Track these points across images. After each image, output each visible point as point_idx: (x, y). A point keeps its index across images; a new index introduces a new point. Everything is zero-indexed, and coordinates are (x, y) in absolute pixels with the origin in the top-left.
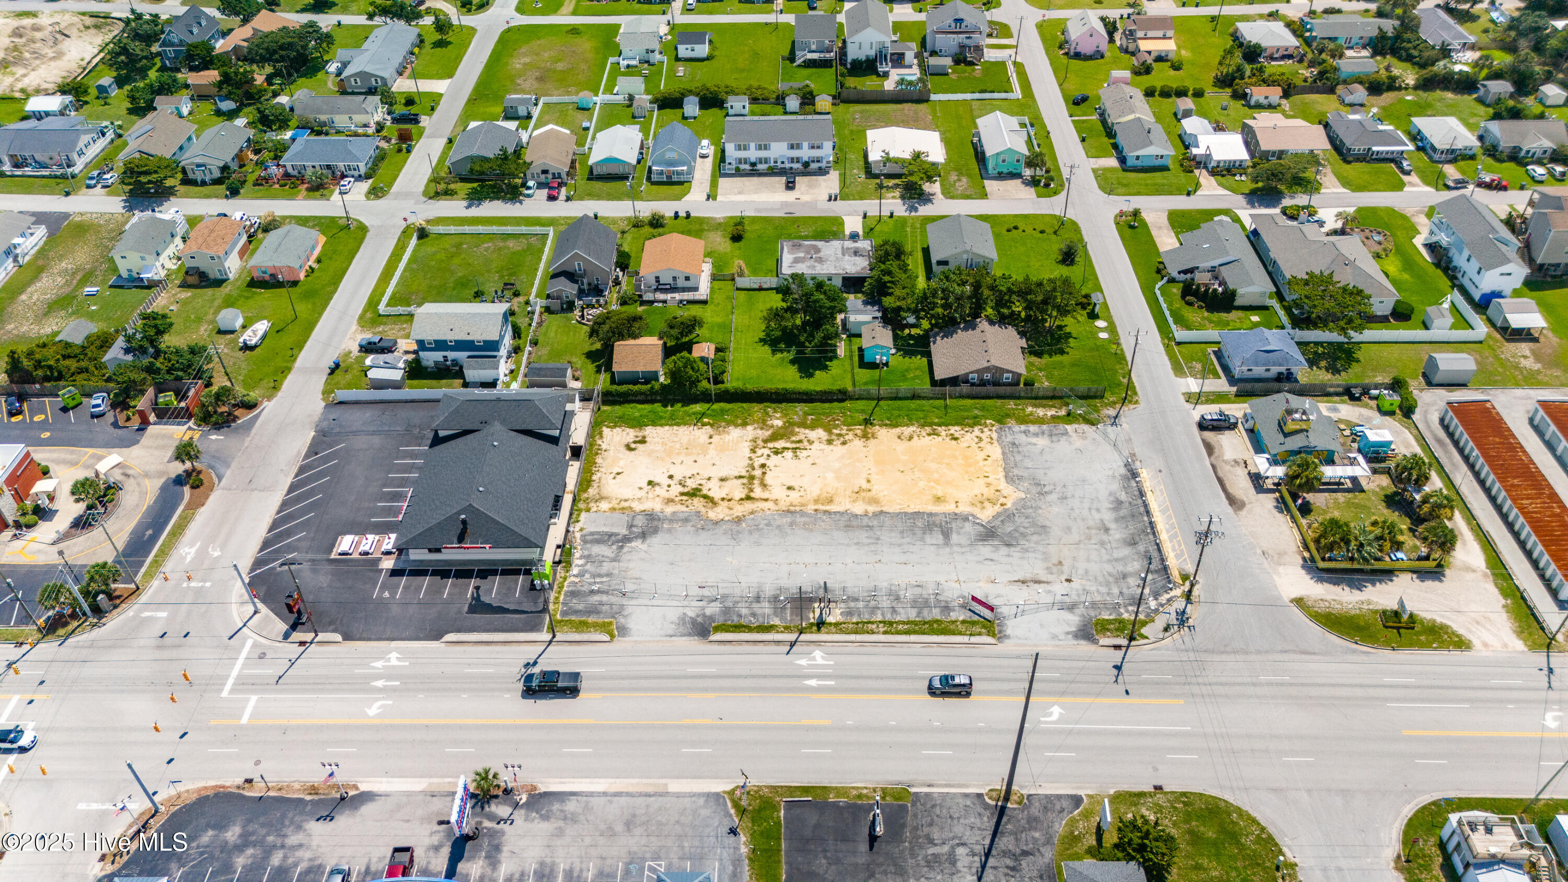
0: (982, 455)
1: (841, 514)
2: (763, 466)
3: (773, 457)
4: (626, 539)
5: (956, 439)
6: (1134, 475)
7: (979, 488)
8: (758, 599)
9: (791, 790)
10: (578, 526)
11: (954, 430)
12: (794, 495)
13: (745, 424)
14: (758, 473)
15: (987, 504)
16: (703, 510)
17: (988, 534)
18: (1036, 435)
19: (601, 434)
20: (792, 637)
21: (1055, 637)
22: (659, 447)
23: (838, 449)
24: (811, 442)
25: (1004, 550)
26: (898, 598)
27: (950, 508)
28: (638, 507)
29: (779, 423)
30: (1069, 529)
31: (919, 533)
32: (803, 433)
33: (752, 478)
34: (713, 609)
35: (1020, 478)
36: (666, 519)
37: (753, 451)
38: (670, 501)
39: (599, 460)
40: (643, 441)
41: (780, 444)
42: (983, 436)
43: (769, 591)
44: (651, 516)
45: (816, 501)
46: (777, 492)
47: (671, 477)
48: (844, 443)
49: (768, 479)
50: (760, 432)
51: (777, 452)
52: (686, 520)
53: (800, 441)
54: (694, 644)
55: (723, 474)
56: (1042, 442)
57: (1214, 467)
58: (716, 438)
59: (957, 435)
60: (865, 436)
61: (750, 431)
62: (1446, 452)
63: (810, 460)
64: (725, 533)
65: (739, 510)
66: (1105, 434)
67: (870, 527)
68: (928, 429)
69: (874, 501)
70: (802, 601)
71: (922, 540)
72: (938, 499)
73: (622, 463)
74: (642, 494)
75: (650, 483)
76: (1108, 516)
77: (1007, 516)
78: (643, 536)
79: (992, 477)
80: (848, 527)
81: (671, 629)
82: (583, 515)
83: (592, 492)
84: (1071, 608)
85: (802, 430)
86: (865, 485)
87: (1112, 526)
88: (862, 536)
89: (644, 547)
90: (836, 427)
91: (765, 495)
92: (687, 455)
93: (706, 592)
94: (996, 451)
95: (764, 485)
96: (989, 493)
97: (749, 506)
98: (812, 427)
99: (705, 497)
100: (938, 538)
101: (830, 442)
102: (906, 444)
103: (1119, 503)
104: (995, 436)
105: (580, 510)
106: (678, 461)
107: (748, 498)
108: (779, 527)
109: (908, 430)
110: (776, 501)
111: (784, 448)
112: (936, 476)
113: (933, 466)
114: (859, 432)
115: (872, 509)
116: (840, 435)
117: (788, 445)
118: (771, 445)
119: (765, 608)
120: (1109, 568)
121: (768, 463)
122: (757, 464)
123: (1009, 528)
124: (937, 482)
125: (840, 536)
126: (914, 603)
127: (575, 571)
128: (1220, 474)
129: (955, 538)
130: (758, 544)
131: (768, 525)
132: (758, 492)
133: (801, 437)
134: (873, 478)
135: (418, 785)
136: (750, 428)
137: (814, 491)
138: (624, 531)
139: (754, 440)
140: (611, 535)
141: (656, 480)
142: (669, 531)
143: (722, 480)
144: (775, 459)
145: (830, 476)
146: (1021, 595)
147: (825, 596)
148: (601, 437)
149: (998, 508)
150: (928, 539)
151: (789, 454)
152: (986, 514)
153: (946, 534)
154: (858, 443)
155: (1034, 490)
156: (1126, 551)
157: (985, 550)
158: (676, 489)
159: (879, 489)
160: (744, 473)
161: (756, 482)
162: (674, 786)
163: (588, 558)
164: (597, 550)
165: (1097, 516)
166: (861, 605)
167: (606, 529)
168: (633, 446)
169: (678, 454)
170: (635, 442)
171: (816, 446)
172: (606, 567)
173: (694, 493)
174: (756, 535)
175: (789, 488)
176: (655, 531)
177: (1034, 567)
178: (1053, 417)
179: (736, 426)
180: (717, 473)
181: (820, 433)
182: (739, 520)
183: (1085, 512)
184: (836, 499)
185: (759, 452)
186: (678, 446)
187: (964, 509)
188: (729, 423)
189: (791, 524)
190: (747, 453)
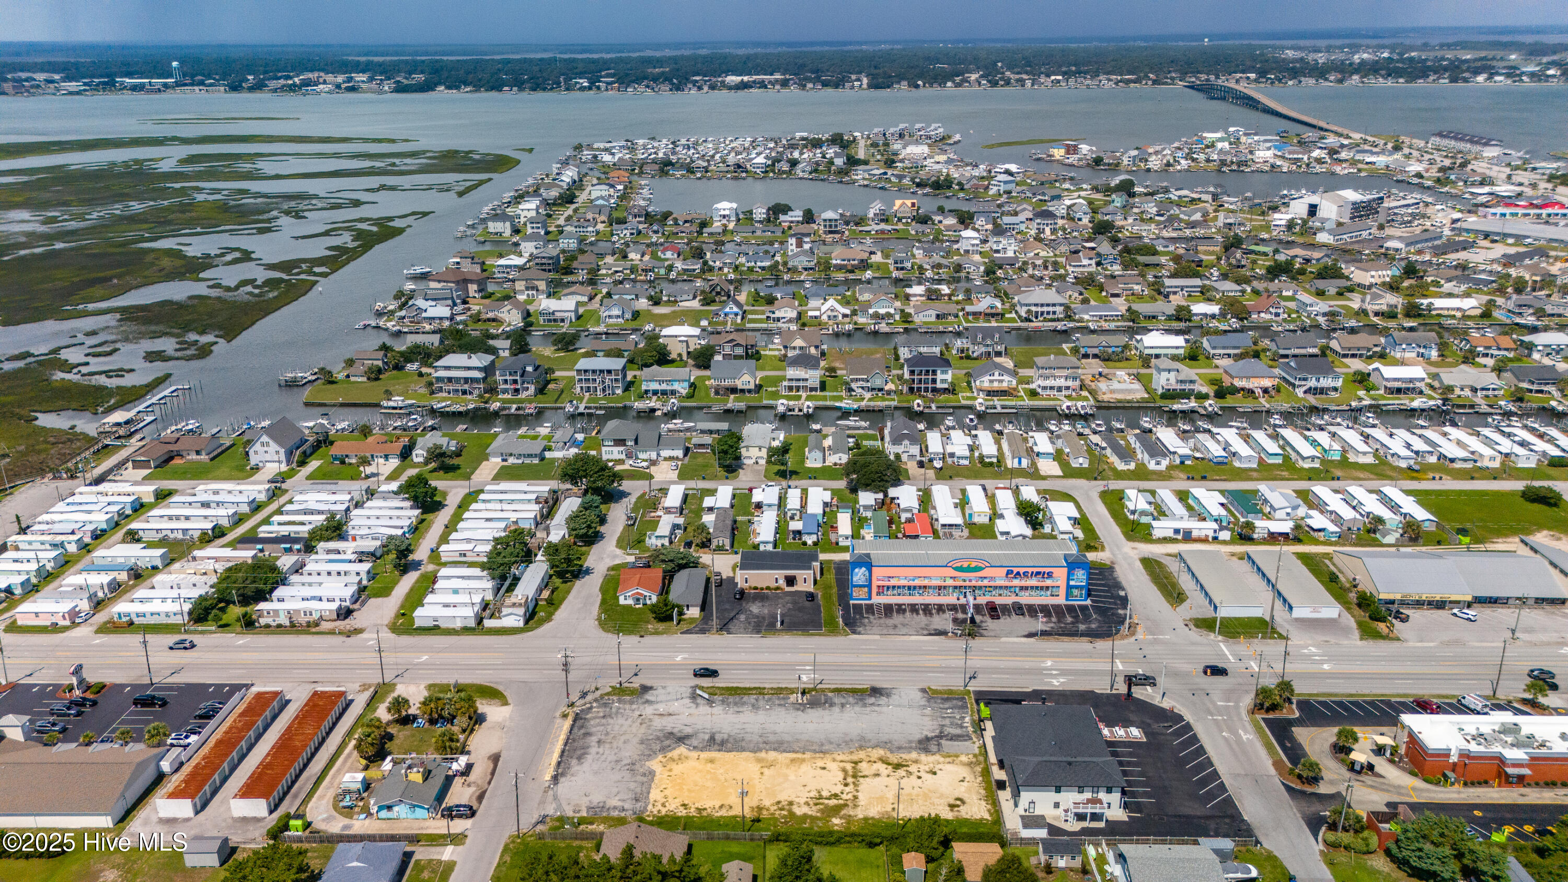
0: (666, 792)
1: (785, 751)
2: (846, 785)
3: (838, 792)
4: (940, 736)
5: (684, 805)
6: (555, 779)
7: (677, 769)
8: (843, 705)
9: (820, 635)
10: (977, 744)
11: (682, 812)
12: (820, 763)
13: (866, 819)
14: (850, 780)
15: (676, 757)
16: (889, 754)
17: (682, 739)
18: (615, 808)
19: (991, 815)
20: (820, 686)
21: (664, 688)
22: (937, 801)
23: (784, 797)
24: (807, 804)
25: (675, 731)
26: (753, 706)
27: (705, 755)
28: (937, 757)
29: (836, 821)
30: (625, 742)
31: (731, 740)
32: (812, 811)
33: (854, 776)
34: (872, 700)
35: (644, 775)
36: (915, 749)
37: (856, 797)
38: (916, 762)
39: (983, 792)
40: (952, 807)
41: (833, 802)
42: (660, 807)
43: (836, 709)
44: (927, 751)
45: (803, 760)
46: (833, 767)
47: (919, 777)
48: (779, 802)
49: (841, 775)
50: (851, 813)
51: (836, 796)
52: (899, 748)
53: (816, 804)
54: (878, 685)
55: (877, 779)
56: (614, 802)
57: (489, 783)
58: (889, 808)
59: (682, 809)
60: (760, 809)
61: (860, 814)
62: (301, 788)
63: (807, 789)
64: (869, 741)
65: (862, 755)
66: (559, 807)
67: (765, 743)
68: (705, 814)
69: (759, 760)
70: (814, 704)
71: (729, 736)
72: (712, 761)
73: (963, 789)
74: (940, 766)
75: (935, 773)
76: (593, 750)
77: (663, 750)
78: (928, 739)
79: (665, 776)
80: (781, 743)
81: (894, 691)
82: (977, 751)
83: (979, 769)
84: (647, 702)
85: (814, 814)
86: (766, 771)
87: (593, 744)
88: (772, 738)
89: (925, 733)
90: (784, 817)
91: (842, 764)
92: (910, 795)
93: (876, 708)
94: (655, 795)
95: (844, 771)
96: (673, 766)
97: (855, 757)
98: (805, 816)
99: (889, 764)
100: (718, 737)
101: (791, 803)
102: (727, 802)
103: (579, 758)
104: (650, 807)
105: (980, 754)
106: (917, 790)
107: (856, 763)
108: (831, 743)
109: (723, 813)
110: (834, 760)
111: (829, 799)
112: (709, 777)
113: (709, 784)
114: (765, 812)
115: (763, 755)
116: (781, 809)
117: (826, 801)
118: (841, 802)
119: (836, 700)
120: (611, 721)
121: (842, 787)
122: (851, 786)
123: (667, 742)
124: (708, 772)
125: (787, 738)
126: (744, 704)
127: (967, 719)
128: (489, 777)
129: (707, 737)
130: (846, 734)
131: (839, 745)
132: (849, 767)
133: (814, 808)
134: (758, 775)
135: (1003, 639)
136: (861, 816)
137: (805, 768)
138: (943, 742)
139: (856, 806)
140: (951, 739)
141: (930, 776)
142: (910, 742)
143: (878, 775)
144: (837, 789)
145: (792, 777)
146: (676, 706)
147: (801, 707)
148: (989, 811)
149: (670, 755)
150: (726, 736)
151: (825, 794)
152: (682, 750)
153: (712, 739)
154: (767, 803)
155: (637, 767)
156: (593, 730)
157: (688, 730)
158: (913, 768)
159: (754, 768)
160: (861, 780)
161: (850, 773)
162: (878, 637)
163: (962, 727)
164: (958, 731)
165: (601, 750)
166: (777, 702)
167: (956, 743)
168: (958, 803)
169: (918, 795)
170: (958, 806)
171: (802, 801)
172: (947, 722)
173: (897, 766)
174: (847, 739)
175: (824, 768)
176: (920, 742)
177: (658, 723)
178: (592, 823)
179: (873, 818)
180: (882, 780)
181: (799, 811)
182: (861, 748)
183: (607, 752)
184: (788, 761)
185: (850, 796)
186: (920, 802)
187: (694, 754)
188: (879, 820)
189: (822, 745)
190: (860, 794)
